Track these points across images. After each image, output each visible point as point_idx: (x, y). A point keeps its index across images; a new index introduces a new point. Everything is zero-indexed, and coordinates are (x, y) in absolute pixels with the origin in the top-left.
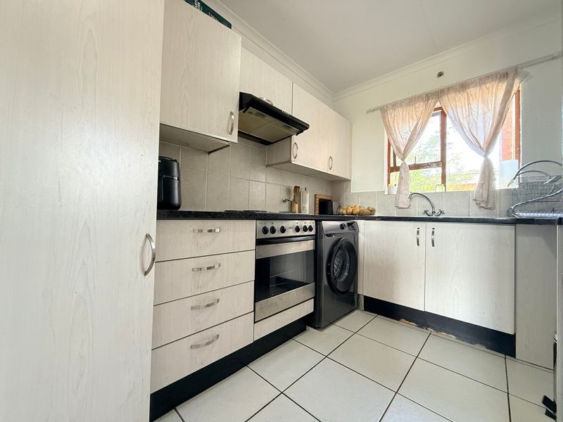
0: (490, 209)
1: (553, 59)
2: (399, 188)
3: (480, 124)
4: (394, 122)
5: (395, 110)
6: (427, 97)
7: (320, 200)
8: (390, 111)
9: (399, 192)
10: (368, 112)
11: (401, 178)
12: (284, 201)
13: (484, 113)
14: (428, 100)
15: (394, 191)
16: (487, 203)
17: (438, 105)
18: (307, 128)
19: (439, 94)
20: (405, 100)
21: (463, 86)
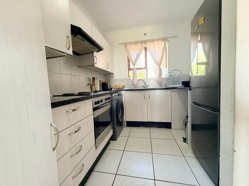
0: (161, 84)
1: (175, 37)
2: (133, 77)
3: (157, 55)
4: (130, 50)
5: (130, 45)
6: (142, 42)
7: (102, 83)
8: (128, 46)
9: (134, 79)
10: (119, 44)
11: (134, 73)
12: (88, 85)
13: (158, 52)
14: (142, 43)
15: (132, 78)
16: (160, 82)
17: (145, 46)
18: (103, 50)
19: (146, 42)
20: (134, 42)
21: (153, 41)
